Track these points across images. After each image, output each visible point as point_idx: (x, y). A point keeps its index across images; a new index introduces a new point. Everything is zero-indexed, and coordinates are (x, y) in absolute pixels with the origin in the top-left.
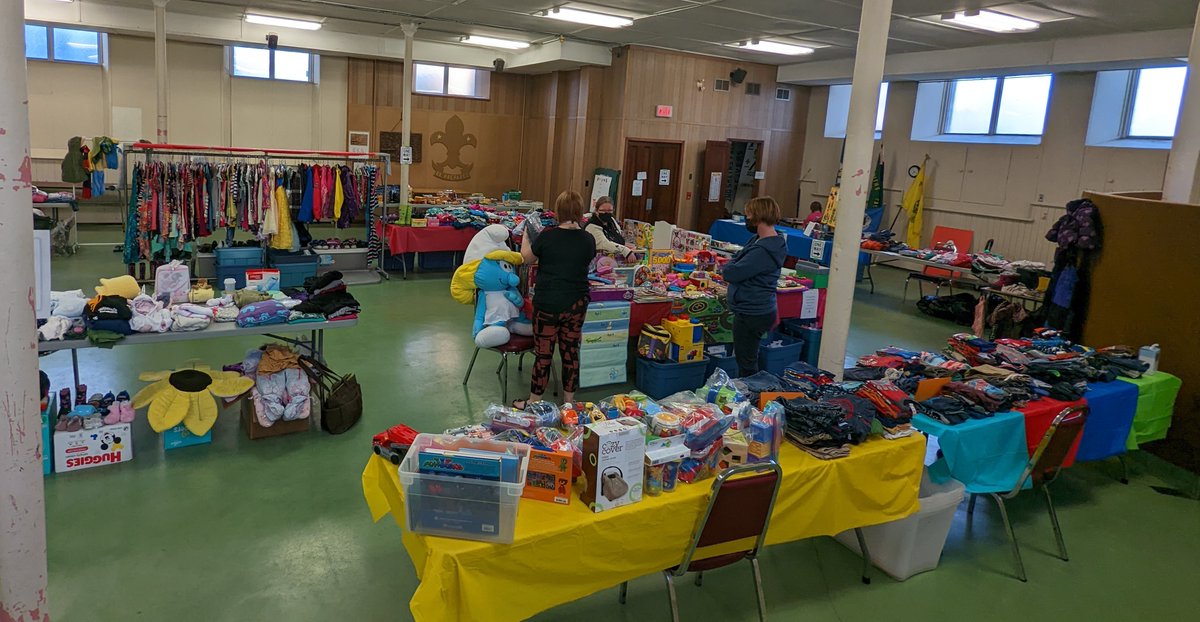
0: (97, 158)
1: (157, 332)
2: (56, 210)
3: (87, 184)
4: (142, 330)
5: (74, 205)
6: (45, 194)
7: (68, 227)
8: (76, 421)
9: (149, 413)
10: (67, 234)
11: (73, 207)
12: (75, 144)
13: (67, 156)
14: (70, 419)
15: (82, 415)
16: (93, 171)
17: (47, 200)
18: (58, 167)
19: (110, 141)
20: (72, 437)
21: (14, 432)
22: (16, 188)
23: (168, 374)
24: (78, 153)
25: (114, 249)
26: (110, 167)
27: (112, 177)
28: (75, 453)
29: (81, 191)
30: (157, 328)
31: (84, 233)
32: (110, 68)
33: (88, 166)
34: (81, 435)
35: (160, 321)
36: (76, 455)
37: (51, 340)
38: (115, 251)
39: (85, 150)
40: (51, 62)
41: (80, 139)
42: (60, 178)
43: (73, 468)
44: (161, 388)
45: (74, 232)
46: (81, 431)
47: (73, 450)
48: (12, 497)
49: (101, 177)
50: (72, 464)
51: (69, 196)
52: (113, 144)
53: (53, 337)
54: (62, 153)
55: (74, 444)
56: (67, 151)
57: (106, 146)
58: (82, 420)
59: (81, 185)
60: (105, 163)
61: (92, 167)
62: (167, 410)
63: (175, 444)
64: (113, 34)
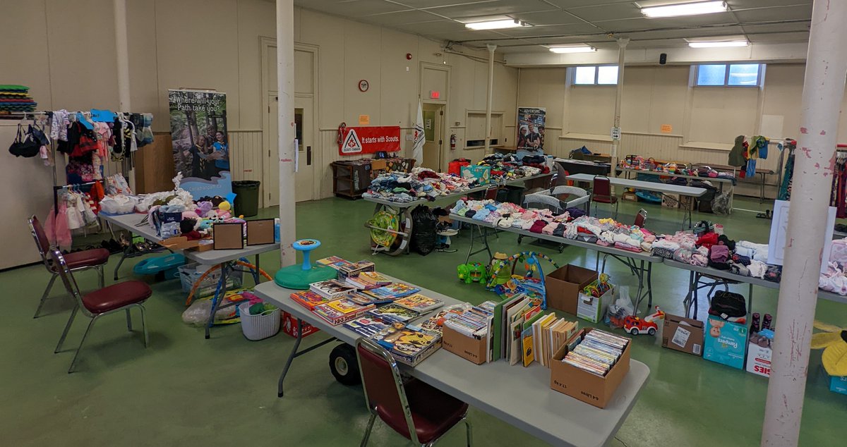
0: (753, 150)
1: (837, 293)
2: (721, 183)
3: (744, 168)
4: (826, 289)
5: (734, 181)
6: (716, 172)
7: (729, 195)
8: (764, 340)
9: (823, 357)
10: (727, 200)
11: (734, 182)
12: (740, 141)
13: (734, 148)
14: (761, 337)
15: (769, 337)
16: (749, 159)
17: (718, 177)
18: (727, 156)
19: (764, 138)
20: (761, 350)
21: (795, 351)
22: (826, 174)
23: (840, 330)
24: (741, 146)
25: (756, 215)
26: (761, 158)
27: (760, 164)
28: (761, 363)
29: (739, 173)
30: (838, 290)
31: (738, 202)
32: (765, 89)
33: (747, 156)
34: (767, 352)
35: (841, 286)
36: (761, 365)
37: (756, 277)
38: (757, 217)
39: (745, 145)
40: (726, 87)
41: (744, 137)
42: (727, 163)
43: (758, 373)
44: (832, 339)
45: (731, 200)
46: (768, 349)
47: (760, 360)
48: (785, 397)
49: (754, 165)
50: (758, 370)
51: (731, 175)
52: (766, 141)
53: (757, 275)
54: (730, 147)
55: (762, 356)
56: (734, 145)
57: (761, 142)
58: (769, 341)
59: (740, 168)
60: (758, 154)
61: (749, 157)
62: (839, 361)
63: (840, 390)
64: (770, 64)
